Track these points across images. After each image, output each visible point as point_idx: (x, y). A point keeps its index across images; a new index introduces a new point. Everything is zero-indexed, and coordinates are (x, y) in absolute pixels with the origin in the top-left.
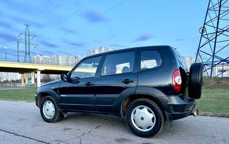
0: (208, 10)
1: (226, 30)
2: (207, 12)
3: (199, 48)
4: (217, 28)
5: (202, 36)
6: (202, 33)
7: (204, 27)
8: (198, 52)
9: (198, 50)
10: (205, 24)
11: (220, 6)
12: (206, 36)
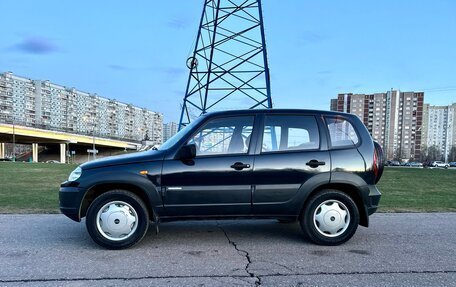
0: (201, 26)
1: (228, 72)
2: (199, 33)
3: (187, 96)
4: (211, 62)
5: (191, 72)
6: (192, 69)
7: (194, 58)
8: (185, 105)
9: (185, 100)
10: (196, 52)
11: (216, 25)
12: (195, 75)
